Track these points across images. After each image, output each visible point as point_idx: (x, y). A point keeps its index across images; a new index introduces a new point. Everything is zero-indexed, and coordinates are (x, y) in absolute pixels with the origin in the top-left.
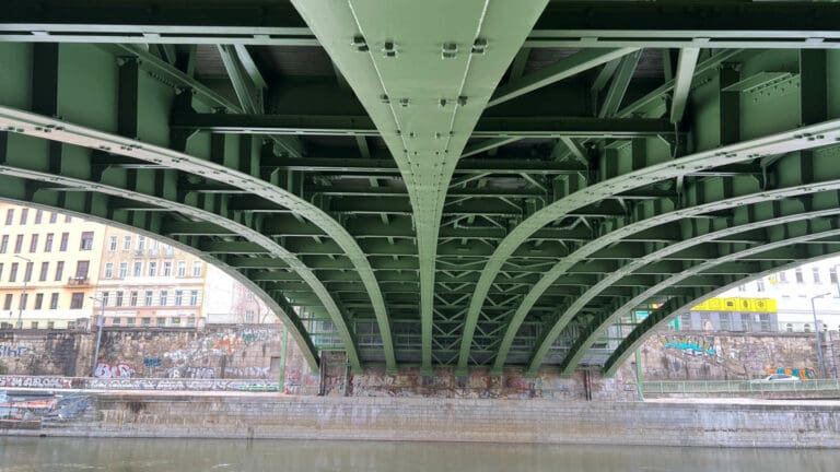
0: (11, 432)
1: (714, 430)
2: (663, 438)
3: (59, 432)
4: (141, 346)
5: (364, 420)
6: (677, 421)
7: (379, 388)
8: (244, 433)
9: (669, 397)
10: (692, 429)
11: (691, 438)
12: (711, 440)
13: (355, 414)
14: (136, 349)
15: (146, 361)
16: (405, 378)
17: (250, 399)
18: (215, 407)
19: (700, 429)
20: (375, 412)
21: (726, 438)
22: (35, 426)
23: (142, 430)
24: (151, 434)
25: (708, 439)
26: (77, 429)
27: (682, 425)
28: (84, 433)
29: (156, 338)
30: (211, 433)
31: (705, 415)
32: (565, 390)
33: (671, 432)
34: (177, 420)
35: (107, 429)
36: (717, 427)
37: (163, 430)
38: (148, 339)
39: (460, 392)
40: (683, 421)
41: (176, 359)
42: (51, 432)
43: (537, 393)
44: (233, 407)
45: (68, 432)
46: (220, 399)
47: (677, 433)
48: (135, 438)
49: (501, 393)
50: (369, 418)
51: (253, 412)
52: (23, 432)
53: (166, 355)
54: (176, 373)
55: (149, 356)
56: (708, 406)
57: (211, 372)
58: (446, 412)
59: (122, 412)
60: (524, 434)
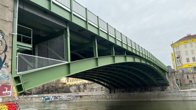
0: (66, 102)
1: (191, 97)
2: (178, 99)
3: (72, 101)
4: (90, 86)
5: (115, 98)
6: (181, 95)
7: (120, 92)
8: (96, 101)
9: (190, 89)
10: (185, 97)
11: (185, 99)
12: (191, 99)
13: (113, 97)
14: (89, 87)
15: (91, 89)
16: (124, 89)
17: (96, 95)
18: (91, 96)
19: (188, 97)
20: (116, 96)
21: (195, 98)
22: (69, 101)
23: (82, 101)
24: (83, 101)
25: (190, 99)
26: (74, 101)
27: (183, 96)
28: (75, 101)
29: (92, 85)
30: (92, 101)
31: (189, 93)
32: (158, 90)
33: (180, 98)
34: (87, 99)
35: (78, 101)
36: (192, 96)
37: (85, 101)
38: (91, 85)
39: (135, 91)
40: (183, 95)
41: (95, 88)
42: (71, 101)
43: (152, 91)
44: (94, 96)
45: (73, 101)
46: (92, 95)
47: (181, 98)
48: (84, 102)
49: (144, 91)
50: (115, 97)
51: (97, 97)
52: (68, 102)
53: (94, 87)
54: (95, 90)
55: (91, 88)
56: (190, 91)
57: (100, 90)
58: (129, 96)
59: (79, 98)
60: (145, 99)
